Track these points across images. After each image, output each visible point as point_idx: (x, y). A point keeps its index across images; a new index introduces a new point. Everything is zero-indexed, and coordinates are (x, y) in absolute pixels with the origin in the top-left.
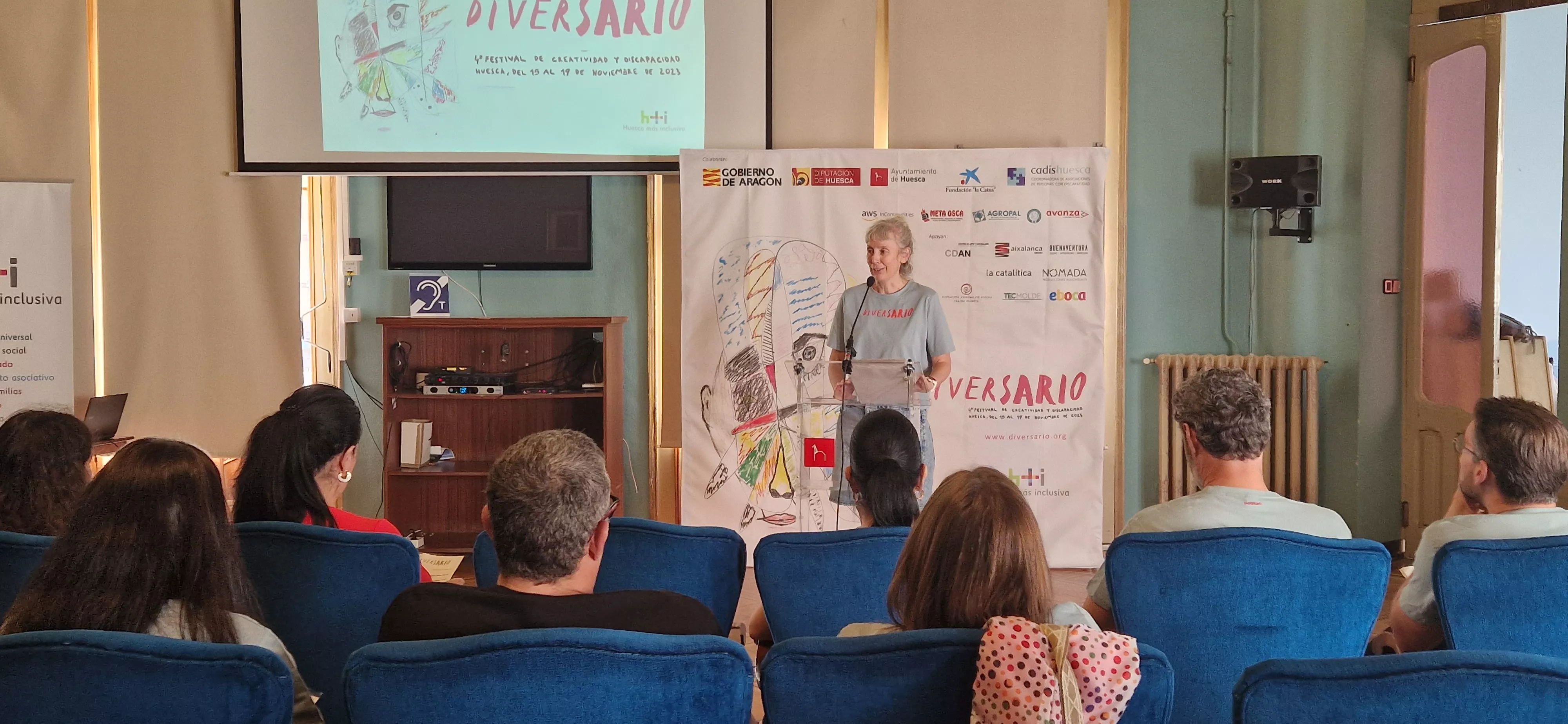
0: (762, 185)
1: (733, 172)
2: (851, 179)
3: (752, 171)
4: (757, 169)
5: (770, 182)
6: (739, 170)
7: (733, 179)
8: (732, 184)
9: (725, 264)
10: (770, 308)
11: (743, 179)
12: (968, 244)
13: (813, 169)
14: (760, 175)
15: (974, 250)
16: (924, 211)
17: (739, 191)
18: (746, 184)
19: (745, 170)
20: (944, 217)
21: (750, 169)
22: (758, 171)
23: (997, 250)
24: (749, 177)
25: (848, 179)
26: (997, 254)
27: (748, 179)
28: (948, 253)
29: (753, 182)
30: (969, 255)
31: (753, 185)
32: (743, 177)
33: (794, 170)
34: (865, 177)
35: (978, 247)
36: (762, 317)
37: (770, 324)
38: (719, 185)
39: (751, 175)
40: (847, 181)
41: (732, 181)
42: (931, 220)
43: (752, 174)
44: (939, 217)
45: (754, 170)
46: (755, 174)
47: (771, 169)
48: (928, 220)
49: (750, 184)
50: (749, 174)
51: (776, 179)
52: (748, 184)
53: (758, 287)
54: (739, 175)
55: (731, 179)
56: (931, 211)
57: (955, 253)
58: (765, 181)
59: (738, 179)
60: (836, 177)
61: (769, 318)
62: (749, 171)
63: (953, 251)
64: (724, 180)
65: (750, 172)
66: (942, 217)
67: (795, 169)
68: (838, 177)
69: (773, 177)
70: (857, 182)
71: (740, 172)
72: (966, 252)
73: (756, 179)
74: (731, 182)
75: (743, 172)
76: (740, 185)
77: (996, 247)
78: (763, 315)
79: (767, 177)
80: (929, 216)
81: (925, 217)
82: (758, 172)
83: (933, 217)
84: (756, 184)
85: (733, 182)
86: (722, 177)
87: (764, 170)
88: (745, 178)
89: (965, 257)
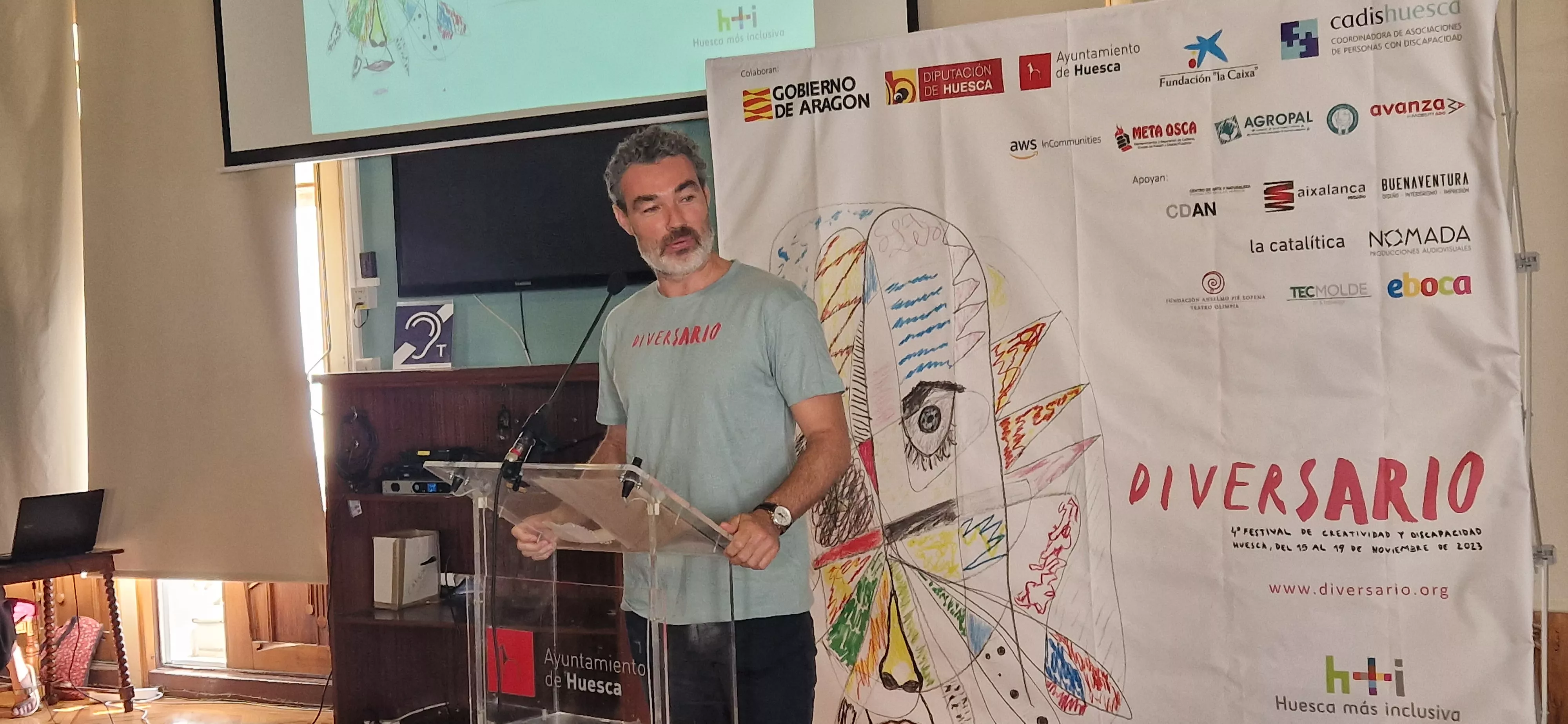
0: (836, 109)
1: (791, 92)
2: (988, 81)
3: (819, 85)
4: (827, 81)
5: (850, 102)
6: (799, 85)
7: (791, 104)
8: (790, 112)
9: (787, 259)
10: (860, 335)
11: (805, 102)
12: (1208, 190)
13: (921, 71)
14: (832, 92)
15: (1222, 200)
16: (1120, 131)
17: (800, 122)
18: (812, 111)
19: (807, 84)
20: (1159, 139)
21: (817, 83)
22: (829, 85)
23: (1266, 198)
24: (815, 97)
25: (983, 82)
26: (1267, 206)
27: (813, 101)
28: (1172, 211)
29: (821, 106)
30: (1214, 213)
31: (821, 111)
32: (805, 98)
33: (889, 75)
34: (1011, 74)
35: (1229, 194)
36: (848, 353)
37: (862, 365)
38: (771, 118)
39: (818, 94)
40: (980, 86)
41: (790, 107)
42: (1135, 147)
43: (820, 91)
44: (1150, 139)
45: (822, 82)
46: (826, 90)
47: (852, 79)
48: (1130, 147)
49: (817, 109)
50: (815, 91)
51: (860, 96)
52: (814, 111)
53: (839, 299)
54: (799, 96)
55: (788, 104)
56: (1134, 129)
57: (1185, 211)
58: (841, 101)
59: (797, 103)
60: (960, 80)
61: (861, 355)
62: (814, 86)
63: (1181, 206)
64: (777, 107)
65: (817, 88)
66: (1155, 139)
67: (891, 73)
68: (964, 80)
69: (854, 92)
70: (998, 87)
71: (801, 90)
72: (1207, 205)
73: (826, 100)
74: (787, 111)
75: (805, 89)
76: (801, 113)
77: (1265, 192)
78: (849, 349)
79: (843, 93)
80: (1131, 137)
81: (1123, 142)
82: (830, 87)
83: (1138, 140)
84: (826, 109)
85: (791, 109)
86: (775, 102)
87: (839, 80)
88: (809, 99)
89: (1205, 217)
